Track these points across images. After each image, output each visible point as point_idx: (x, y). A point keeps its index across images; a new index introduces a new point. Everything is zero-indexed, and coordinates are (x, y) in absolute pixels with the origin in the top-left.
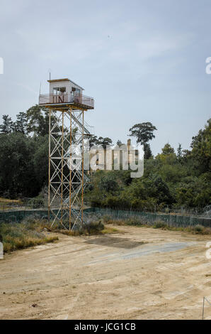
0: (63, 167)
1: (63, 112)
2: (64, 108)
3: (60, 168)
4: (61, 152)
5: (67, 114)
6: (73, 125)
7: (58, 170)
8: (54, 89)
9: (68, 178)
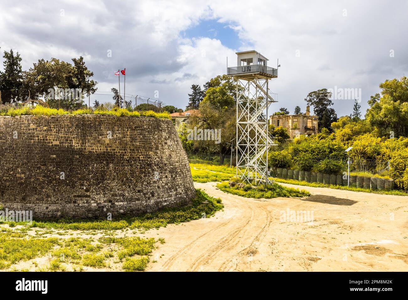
0: (249, 130)
1: (249, 81)
2: (250, 78)
3: (247, 131)
4: (247, 117)
5: (253, 83)
6: (258, 93)
7: (245, 134)
8: (242, 60)
9: (254, 141)
